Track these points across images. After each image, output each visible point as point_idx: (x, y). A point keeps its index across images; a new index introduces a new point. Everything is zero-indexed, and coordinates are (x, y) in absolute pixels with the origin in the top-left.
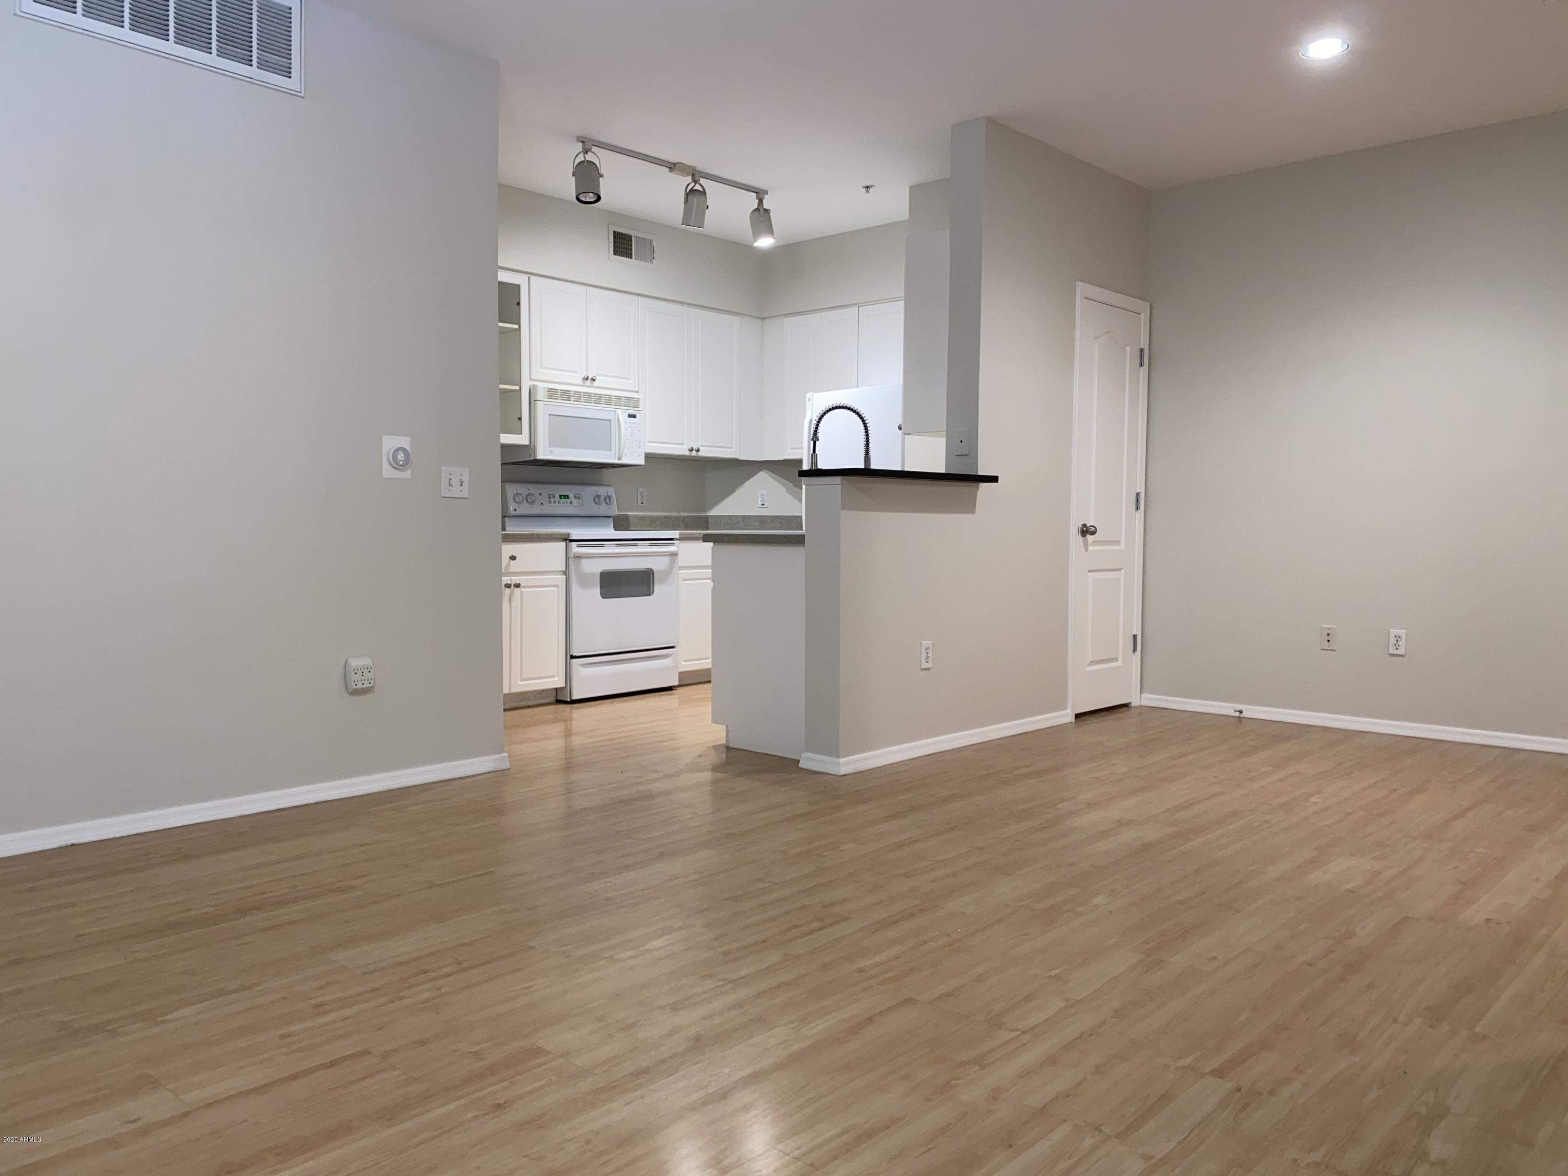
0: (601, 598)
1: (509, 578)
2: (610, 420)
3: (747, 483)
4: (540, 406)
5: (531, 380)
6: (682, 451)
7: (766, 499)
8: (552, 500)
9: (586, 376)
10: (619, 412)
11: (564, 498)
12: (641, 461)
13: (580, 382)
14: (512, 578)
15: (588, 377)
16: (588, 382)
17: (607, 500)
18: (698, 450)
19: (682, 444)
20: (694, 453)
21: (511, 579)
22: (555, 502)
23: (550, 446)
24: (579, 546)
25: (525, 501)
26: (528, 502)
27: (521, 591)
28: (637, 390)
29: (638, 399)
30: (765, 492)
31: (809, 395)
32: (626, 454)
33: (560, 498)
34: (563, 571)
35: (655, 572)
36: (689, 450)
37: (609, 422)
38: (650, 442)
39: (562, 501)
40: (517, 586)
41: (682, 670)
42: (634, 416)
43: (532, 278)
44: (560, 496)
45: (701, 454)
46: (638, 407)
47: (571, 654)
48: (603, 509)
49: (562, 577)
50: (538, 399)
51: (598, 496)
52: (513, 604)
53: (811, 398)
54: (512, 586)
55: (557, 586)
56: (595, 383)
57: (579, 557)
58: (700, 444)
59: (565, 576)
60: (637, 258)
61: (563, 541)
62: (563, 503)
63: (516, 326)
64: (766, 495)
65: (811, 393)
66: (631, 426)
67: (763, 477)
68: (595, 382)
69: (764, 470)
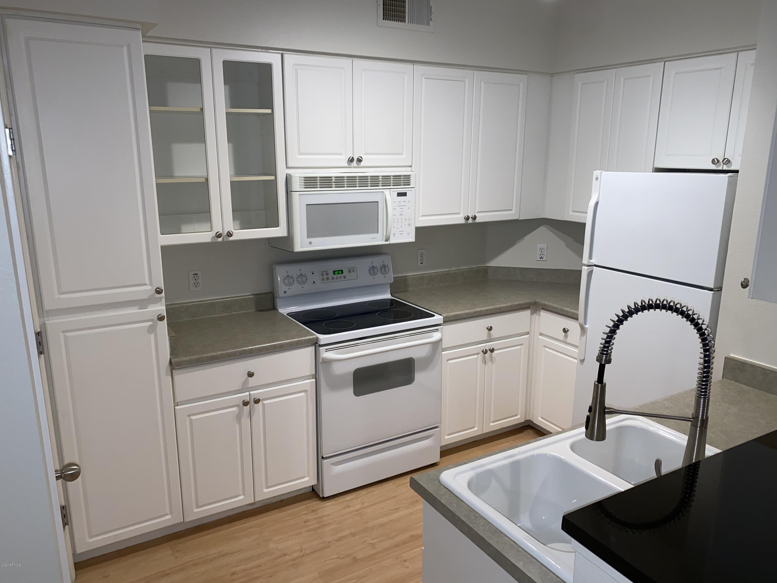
0: (355, 397)
1: (248, 393)
2: (378, 202)
3: (527, 238)
4: (296, 197)
5: (287, 168)
6: (459, 219)
7: (545, 253)
8: (325, 277)
9: (351, 158)
10: (387, 192)
11: (338, 274)
12: (411, 238)
13: (346, 165)
14: (251, 393)
15: (353, 158)
16: (354, 164)
17: (383, 270)
18: (474, 218)
19: (458, 213)
20: (470, 221)
21: (249, 394)
22: (328, 279)
23: (308, 237)
25: (295, 282)
26: (299, 282)
27: (264, 405)
28: (410, 164)
29: (409, 176)
30: (544, 246)
32: (394, 234)
33: (334, 274)
34: (313, 375)
35: (415, 360)
36: (465, 218)
37: (377, 203)
38: (423, 216)
39: (335, 276)
40: (257, 401)
41: (443, 444)
42: (404, 194)
43: (287, 56)
44: (334, 272)
45: (478, 220)
46: (409, 185)
47: (322, 455)
48: (379, 278)
49: (311, 382)
50: (293, 190)
51: (373, 267)
52: (253, 418)
53: (599, 177)
54: (252, 402)
55: (305, 391)
56: (362, 164)
57: (328, 362)
58: (477, 211)
59: (314, 380)
60: (411, 21)
61: (312, 345)
62: (337, 278)
63: (269, 111)
64: (546, 249)
65: (600, 171)
66: (399, 205)
67: (543, 230)
68: (362, 162)
69: (545, 225)
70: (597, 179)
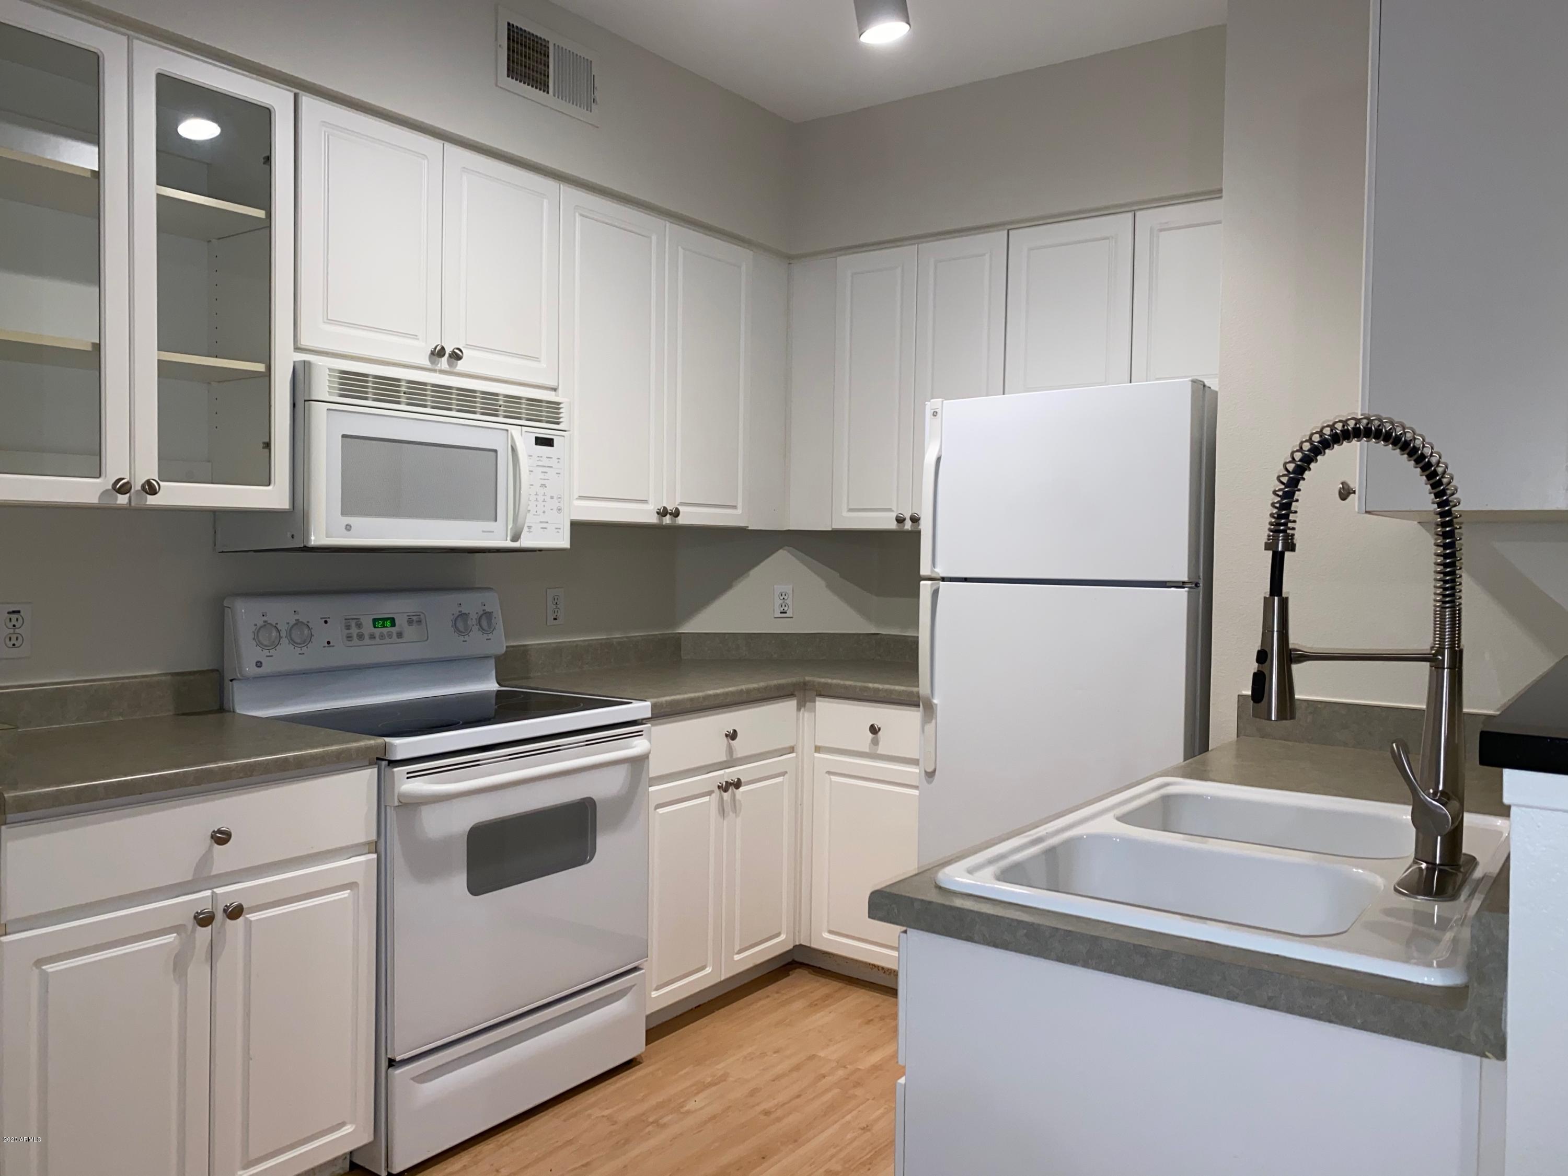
0: (471, 896)
1: (208, 893)
2: (496, 451)
3: (755, 572)
4: (319, 413)
5: (297, 349)
6: (645, 514)
7: (789, 602)
8: (354, 631)
9: (439, 348)
10: (515, 431)
11: (384, 626)
12: (562, 541)
13: (426, 363)
14: (218, 891)
15: (443, 348)
16: (444, 362)
17: (484, 623)
18: (676, 514)
19: (645, 501)
20: (667, 520)
21: (213, 893)
22: (361, 637)
23: (344, 513)
24: (411, 775)
25: (285, 641)
26: (293, 642)
27: (249, 923)
28: (553, 384)
29: (559, 404)
30: (788, 588)
31: (935, 403)
32: (529, 527)
33: (375, 627)
34: (368, 843)
35: (597, 803)
36: (658, 513)
37: (493, 454)
38: (581, 498)
39: (377, 632)
40: (235, 912)
41: (651, 1009)
42: (549, 442)
43: (307, 101)
44: (375, 620)
45: (681, 520)
46: (558, 423)
47: (389, 1056)
48: (477, 642)
49: (368, 861)
50: (314, 398)
51: (463, 616)
52: (220, 966)
53: (939, 411)
54: (220, 915)
55: (352, 886)
56: (461, 366)
57: (412, 804)
58: (677, 504)
59: (375, 856)
60: (559, 94)
61: (371, 764)
62: (382, 636)
63: (260, 214)
64: (791, 596)
65: (941, 400)
66: (540, 463)
67: (783, 559)
68: (459, 362)
69: (786, 548)
70: (935, 414)
